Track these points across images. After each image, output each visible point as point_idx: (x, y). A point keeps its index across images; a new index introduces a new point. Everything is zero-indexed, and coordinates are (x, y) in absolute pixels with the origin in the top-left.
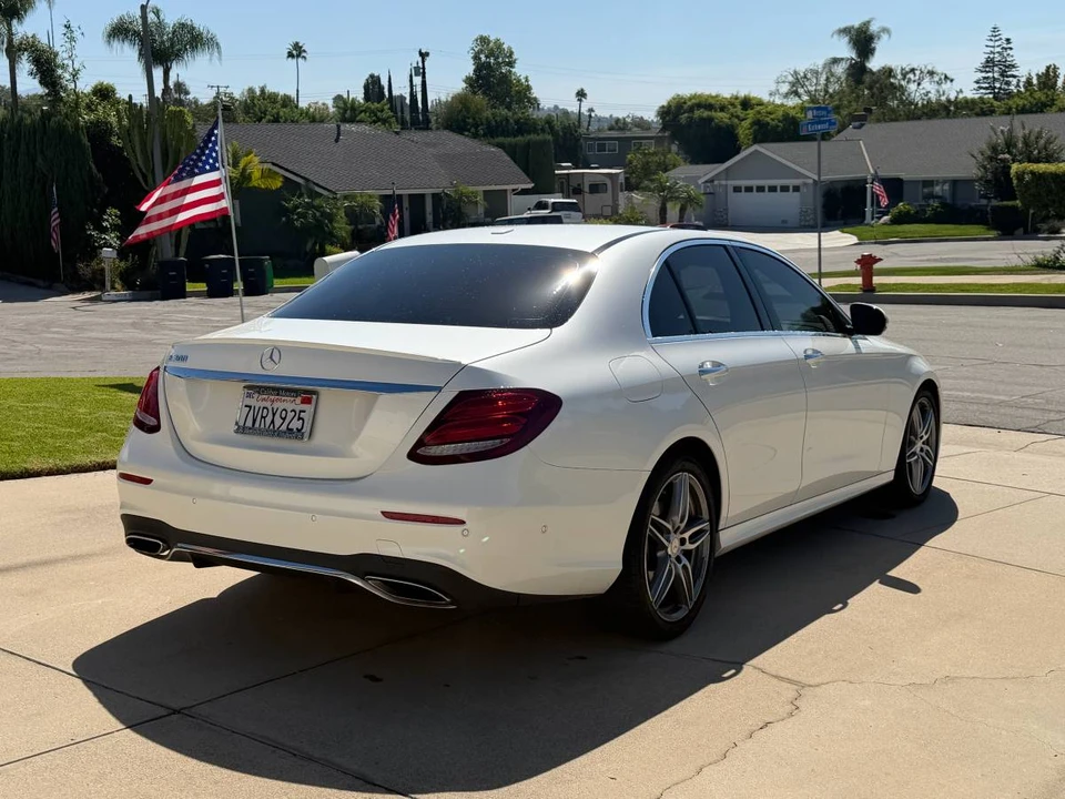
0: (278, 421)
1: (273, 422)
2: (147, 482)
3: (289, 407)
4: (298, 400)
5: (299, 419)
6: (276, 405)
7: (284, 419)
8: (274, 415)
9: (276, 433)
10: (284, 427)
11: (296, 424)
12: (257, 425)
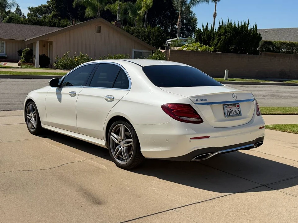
0: (234, 112)
1: (233, 113)
2: (208, 137)
3: (235, 108)
4: (236, 106)
5: (238, 111)
6: (232, 108)
7: (235, 111)
8: (233, 111)
9: (235, 115)
10: (236, 114)
11: (238, 112)
12: (230, 114)
